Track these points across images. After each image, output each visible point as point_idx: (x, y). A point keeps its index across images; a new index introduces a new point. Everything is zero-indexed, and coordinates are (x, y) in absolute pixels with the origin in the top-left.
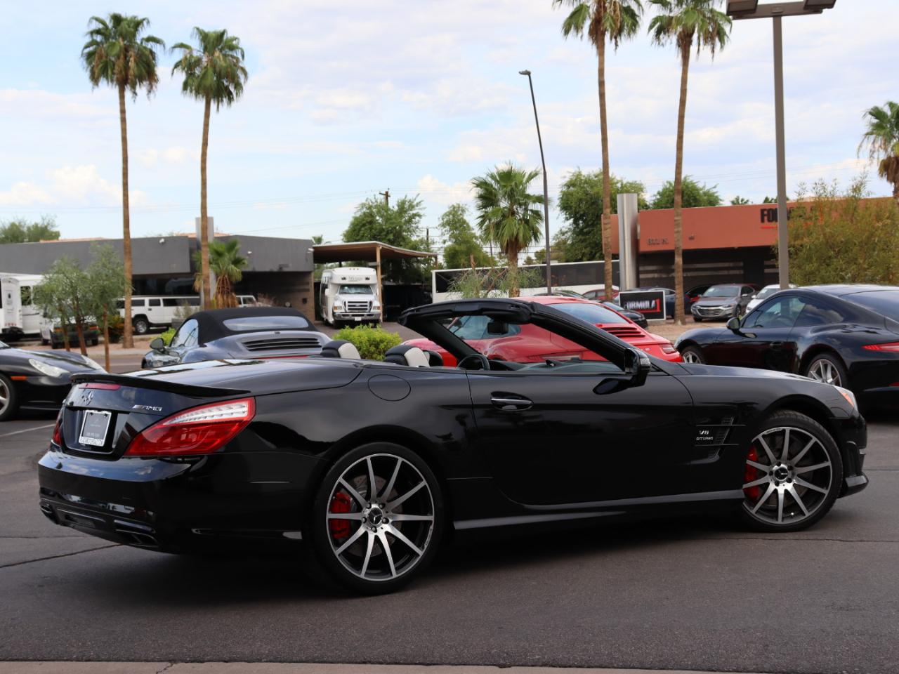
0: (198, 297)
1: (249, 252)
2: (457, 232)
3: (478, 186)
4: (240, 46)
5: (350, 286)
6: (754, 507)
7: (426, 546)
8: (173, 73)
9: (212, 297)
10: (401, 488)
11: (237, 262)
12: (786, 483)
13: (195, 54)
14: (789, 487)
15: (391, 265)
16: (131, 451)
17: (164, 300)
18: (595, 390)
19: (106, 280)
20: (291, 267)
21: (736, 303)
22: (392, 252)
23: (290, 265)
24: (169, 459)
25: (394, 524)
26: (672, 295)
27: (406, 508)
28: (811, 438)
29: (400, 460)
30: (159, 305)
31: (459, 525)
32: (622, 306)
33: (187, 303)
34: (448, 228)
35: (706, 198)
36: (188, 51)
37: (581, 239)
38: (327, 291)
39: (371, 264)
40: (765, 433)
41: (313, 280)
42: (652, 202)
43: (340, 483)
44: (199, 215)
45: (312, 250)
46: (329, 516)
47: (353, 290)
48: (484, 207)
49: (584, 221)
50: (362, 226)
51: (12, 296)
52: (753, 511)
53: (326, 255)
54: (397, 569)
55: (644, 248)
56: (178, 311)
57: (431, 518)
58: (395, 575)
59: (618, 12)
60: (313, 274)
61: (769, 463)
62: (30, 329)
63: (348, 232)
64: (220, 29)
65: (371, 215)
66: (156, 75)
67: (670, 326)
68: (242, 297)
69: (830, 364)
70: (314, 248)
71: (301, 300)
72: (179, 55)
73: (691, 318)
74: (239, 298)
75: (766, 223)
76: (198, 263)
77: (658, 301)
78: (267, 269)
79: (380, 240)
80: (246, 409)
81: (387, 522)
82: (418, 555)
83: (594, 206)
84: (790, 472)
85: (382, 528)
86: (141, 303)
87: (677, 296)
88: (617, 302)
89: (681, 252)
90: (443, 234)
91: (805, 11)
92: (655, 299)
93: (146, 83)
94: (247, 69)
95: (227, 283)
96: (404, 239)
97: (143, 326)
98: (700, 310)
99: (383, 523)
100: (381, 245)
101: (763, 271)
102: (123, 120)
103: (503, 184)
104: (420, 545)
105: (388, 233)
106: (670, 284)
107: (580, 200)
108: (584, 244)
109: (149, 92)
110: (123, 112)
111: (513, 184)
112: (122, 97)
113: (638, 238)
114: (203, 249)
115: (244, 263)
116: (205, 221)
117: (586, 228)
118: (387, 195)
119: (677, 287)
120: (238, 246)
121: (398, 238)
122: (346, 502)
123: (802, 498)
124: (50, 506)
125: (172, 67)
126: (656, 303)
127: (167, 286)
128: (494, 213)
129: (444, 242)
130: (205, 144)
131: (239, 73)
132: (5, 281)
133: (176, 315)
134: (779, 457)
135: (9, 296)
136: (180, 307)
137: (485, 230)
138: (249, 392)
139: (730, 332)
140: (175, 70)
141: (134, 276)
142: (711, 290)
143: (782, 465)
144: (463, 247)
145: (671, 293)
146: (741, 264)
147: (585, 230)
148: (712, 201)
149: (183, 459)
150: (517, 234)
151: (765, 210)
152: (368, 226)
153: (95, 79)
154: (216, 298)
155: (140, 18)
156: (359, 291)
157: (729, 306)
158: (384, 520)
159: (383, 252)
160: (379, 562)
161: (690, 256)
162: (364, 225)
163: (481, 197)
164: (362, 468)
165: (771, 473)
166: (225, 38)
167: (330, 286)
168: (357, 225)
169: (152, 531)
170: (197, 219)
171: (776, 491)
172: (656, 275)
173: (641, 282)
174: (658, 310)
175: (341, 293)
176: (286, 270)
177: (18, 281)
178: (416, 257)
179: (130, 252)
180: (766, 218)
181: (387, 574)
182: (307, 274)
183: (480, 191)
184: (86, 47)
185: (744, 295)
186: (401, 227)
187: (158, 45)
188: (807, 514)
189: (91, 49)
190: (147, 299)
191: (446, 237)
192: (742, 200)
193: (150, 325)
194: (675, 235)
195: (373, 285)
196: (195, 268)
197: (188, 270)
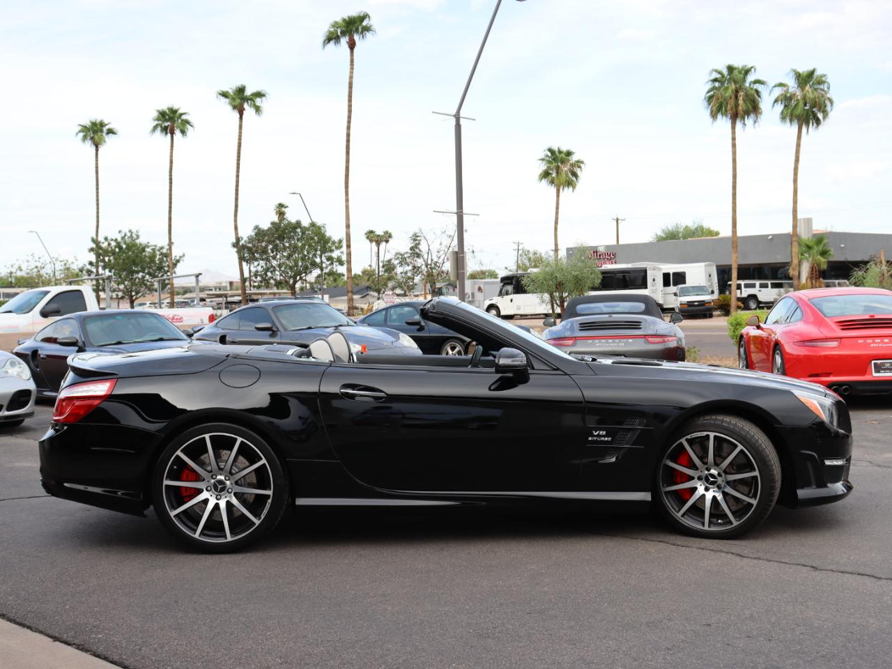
1: (840, 245)
4: (827, 81)
8: (773, 106)
9: (803, 282)
11: (824, 253)
13: (791, 90)
17: (771, 283)
30: (767, 287)
36: (785, 88)
51: (656, 281)
56: (780, 292)
62: (667, 305)
64: (810, 68)
66: (760, 109)
72: (778, 92)
78: (858, 258)
86: (753, 286)
93: (752, 115)
94: (834, 99)
95: (816, 270)
97: (754, 304)
102: (734, 146)
109: (755, 122)
110: (734, 139)
112: (733, 128)
114: (794, 243)
115: (830, 254)
116: (795, 222)
120: (825, 241)
125: (773, 101)
130: (797, 160)
131: (827, 101)
132: (650, 269)
133: (778, 295)
135: (654, 280)
136: (781, 289)
140: (776, 104)
153: (714, 116)
154: (807, 282)
155: (749, 66)
166: (815, 75)
177: (661, 269)
184: (708, 92)
187: (763, 86)
189: (712, 93)
190: (758, 283)
193: (760, 302)
197: (789, 260)
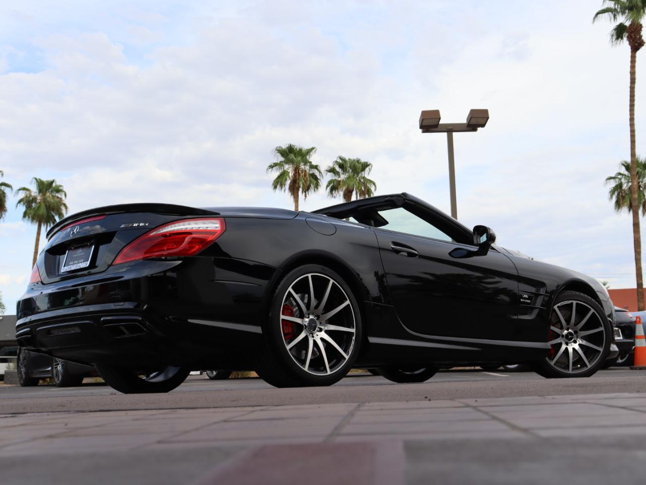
4: (64, 190)
8: (17, 206)
13: (33, 194)
36: (28, 192)
56: (8, 366)
59: (307, 176)
64: (50, 179)
66: (5, 207)
72: (22, 195)
91: (468, 129)
94: (67, 205)
125: (17, 202)
131: (63, 208)
140: (19, 204)
166: (54, 185)
187: (8, 188)
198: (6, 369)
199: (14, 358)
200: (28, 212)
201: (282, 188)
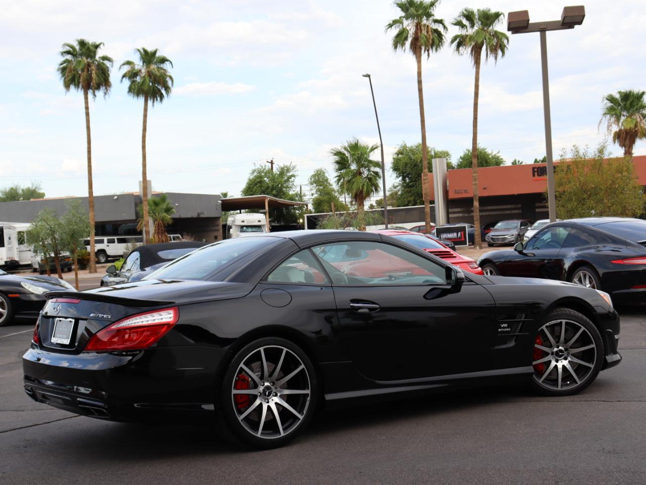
0: (141, 236)
1: (177, 205)
2: (321, 187)
3: (335, 154)
5: (247, 227)
6: (541, 378)
7: (305, 412)
8: (122, 81)
9: (151, 237)
10: (286, 370)
11: (168, 210)
12: (563, 361)
13: (137, 67)
14: (565, 363)
15: (275, 212)
16: (89, 347)
17: (117, 239)
18: (425, 297)
19: (75, 225)
20: (206, 214)
21: (517, 233)
22: (276, 202)
23: (205, 213)
24: (116, 353)
25: (282, 397)
26: (473, 228)
27: (290, 385)
28: (581, 328)
29: (285, 350)
30: (114, 242)
31: (329, 397)
32: (437, 236)
33: (133, 241)
34: (315, 185)
35: (494, 160)
36: (132, 66)
37: (407, 191)
38: (231, 231)
39: (261, 211)
40: (548, 324)
41: (221, 223)
42: (456, 164)
43: (241, 368)
44: (141, 179)
45: (220, 202)
46: (234, 392)
47: (250, 230)
48: (340, 169)
49: (409, 178)
50: (255, 185)
51: (12, 238)
52: (540, 381)
53: (230, 205)
54: (284, 430)
55: (452, 196)
56: (127, 246)
57: (308, 392)
58: (283, 434)
59: (430, 33)
60: (221, 219)
61: (551, 346)
62: (24, 262)
63: (245, 189)
64: (153, 49)
65: (261, 177)
66: (110, 82)
67: (472, 250)
68: (172, 236)
69: (588, 274)
70: (222, 200)
71: (213, 237)
72: (126, 69)
73: (486, 245)
74: (170, 237)
75: (536, 177)
76: (141, 213)
77: (462, 233)
78: (189, 215)
79: (267, 194)
80: (172, 315)
81: (276, 395)
82: (299, 419)
83: (416, 168)
84: (566, 353)
85: (273, 400)
86: (102, 242)
87: (476, 229)
88: (434, 234)
89: (478, 198)
90: (311, 190)
91: (562, 27)
92: (460, 231)
93: (103, 89)
94: (173, 77)
95: (161, 226)
96: (284, 194)
97: (103, 258)
98: (492, 239)
99: (274, 396)
100: (269, 197)
101: (535, 210)
102: (87, 114)
103: (352, 153)
104: (300, 412)
105: (272, 189)
106: (470, 221)
107: (406, 164)
108: (410, 194)
109: (105, 94)
110: (87, 108)
111: (360, 153)
112: (86, 98)
113: (448, 189)
114: (144, 202)
115: (173, 212)
116: (145, 183)
117: (411, 182)
118: (272, 163)
119: (475, 222)
120: (168, 201)
121: (280, 193)
122: (246, 382)
123: (575, 371)
124: (31, 389)
125: (121, 77)
126: (461, 234)
127: (119, 229)
128: (346, 174)
129: (312, 195)
130: (144, 130)
131: (168, 79)
132: (6, 228)
133: (126, 249)
134: (558, 342)
135: (10, 238)
136: (129, 244)
137: (341, 186)
138: (174, 303)
139: (517, 253)
140: (124, 78)
141: (96, 223)
142: (499, 224)
143: (560, 348)
144: (326, 198)
145: (472, 227)
146: (520, 206)
147: (410, 184)
148: (498, 162)
149: (126, 353)
150: (363, 188)
151: (535, 168)
152: (258, 185)
153: (67, 86)
154: (154, 237)
155: (98, 43)
156: (254, 230)
157: (512, 235)
158: (274, 394)
159: (270, 202)
160: (271, 425)
161: (484, 201)
162: (256, 184)
163: (337, 162)
164: (257, 356)
165: (552, 354)
166: (156, 55)
167: (233, 227)
168: (252, 184)
169: (105, 406)
170: (140, 182)
171: (556, 367)
172: (461, 215)
173: (450, 219)
174: (463, 239)
175: (241, 232)
176: (202, 216)
177: (15, 228)
178: (293, 205)
179: (93, 206)
180: (536, 173)
181: (277, 433)
182: (218, 218)
183: (337, 158)
184: (61, 64)
185: (522, 227)
186: (282, 185)
187: (110, 63)
188: (579, 382)
189: (65, 65)
190: (105, 239)
191: (314, 191)
192: (519, 162)
193: (109, 256)
194: (474, 186)
195: (263, 225)
196: (138, 216)
197: (134, 217)
198: (125, 251)
199: (132, 238)
200: (133, 87)
201: (402, 47)
